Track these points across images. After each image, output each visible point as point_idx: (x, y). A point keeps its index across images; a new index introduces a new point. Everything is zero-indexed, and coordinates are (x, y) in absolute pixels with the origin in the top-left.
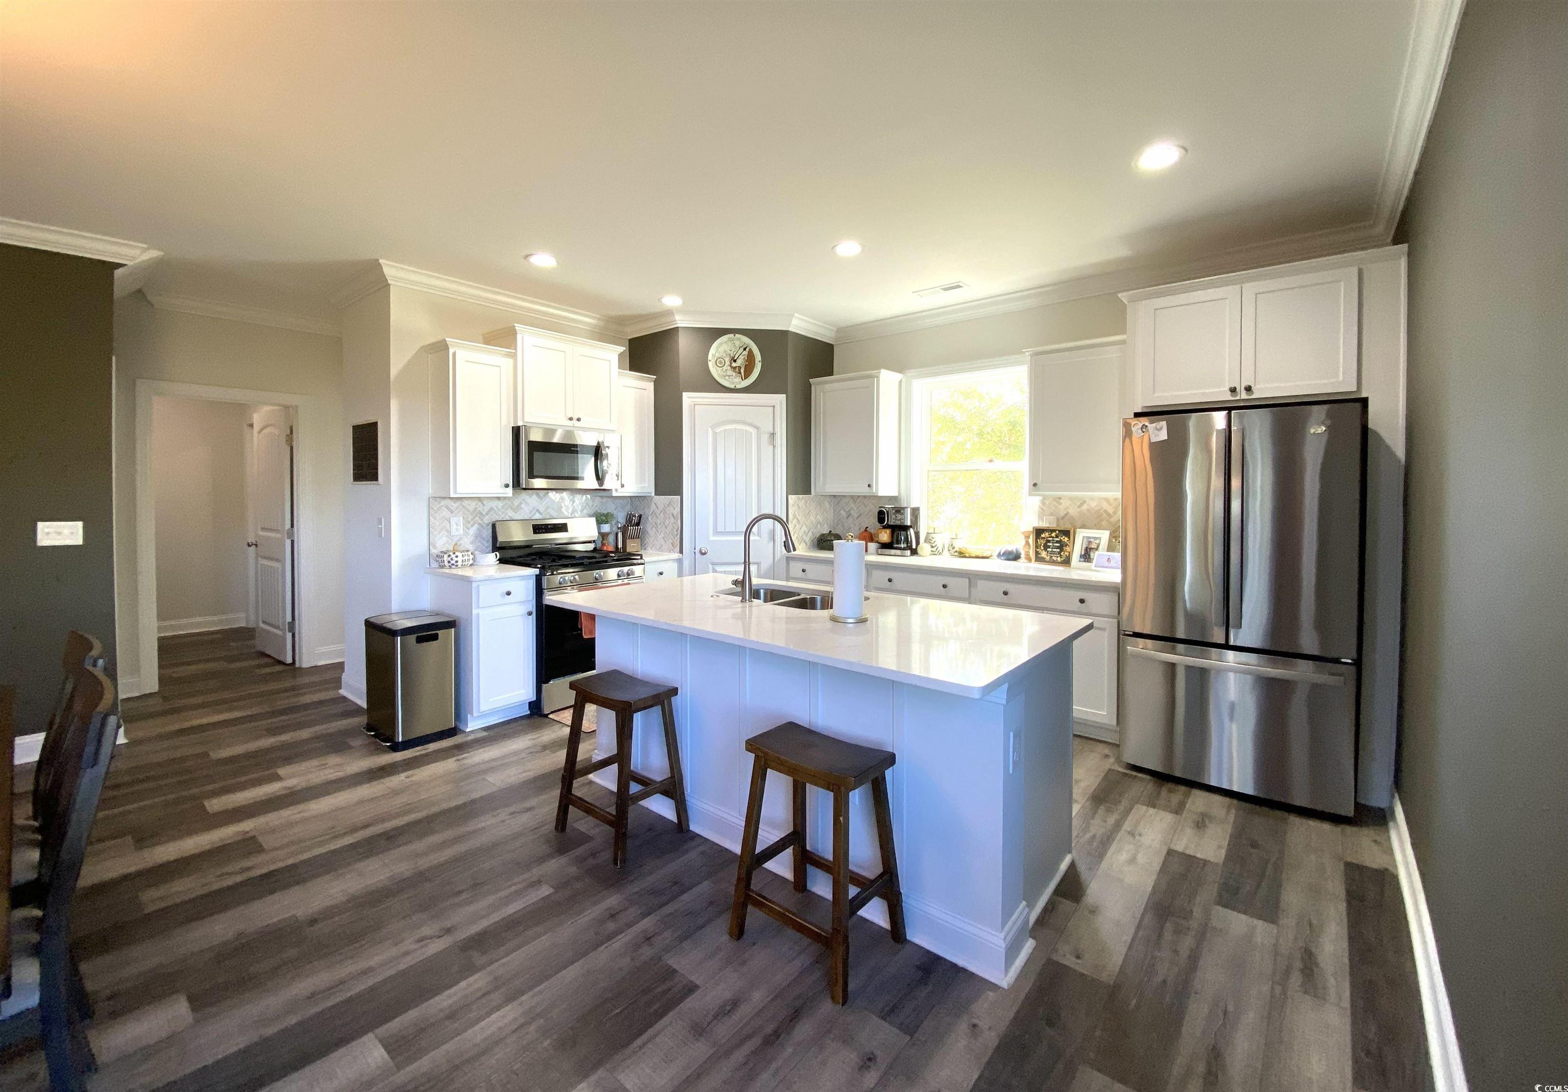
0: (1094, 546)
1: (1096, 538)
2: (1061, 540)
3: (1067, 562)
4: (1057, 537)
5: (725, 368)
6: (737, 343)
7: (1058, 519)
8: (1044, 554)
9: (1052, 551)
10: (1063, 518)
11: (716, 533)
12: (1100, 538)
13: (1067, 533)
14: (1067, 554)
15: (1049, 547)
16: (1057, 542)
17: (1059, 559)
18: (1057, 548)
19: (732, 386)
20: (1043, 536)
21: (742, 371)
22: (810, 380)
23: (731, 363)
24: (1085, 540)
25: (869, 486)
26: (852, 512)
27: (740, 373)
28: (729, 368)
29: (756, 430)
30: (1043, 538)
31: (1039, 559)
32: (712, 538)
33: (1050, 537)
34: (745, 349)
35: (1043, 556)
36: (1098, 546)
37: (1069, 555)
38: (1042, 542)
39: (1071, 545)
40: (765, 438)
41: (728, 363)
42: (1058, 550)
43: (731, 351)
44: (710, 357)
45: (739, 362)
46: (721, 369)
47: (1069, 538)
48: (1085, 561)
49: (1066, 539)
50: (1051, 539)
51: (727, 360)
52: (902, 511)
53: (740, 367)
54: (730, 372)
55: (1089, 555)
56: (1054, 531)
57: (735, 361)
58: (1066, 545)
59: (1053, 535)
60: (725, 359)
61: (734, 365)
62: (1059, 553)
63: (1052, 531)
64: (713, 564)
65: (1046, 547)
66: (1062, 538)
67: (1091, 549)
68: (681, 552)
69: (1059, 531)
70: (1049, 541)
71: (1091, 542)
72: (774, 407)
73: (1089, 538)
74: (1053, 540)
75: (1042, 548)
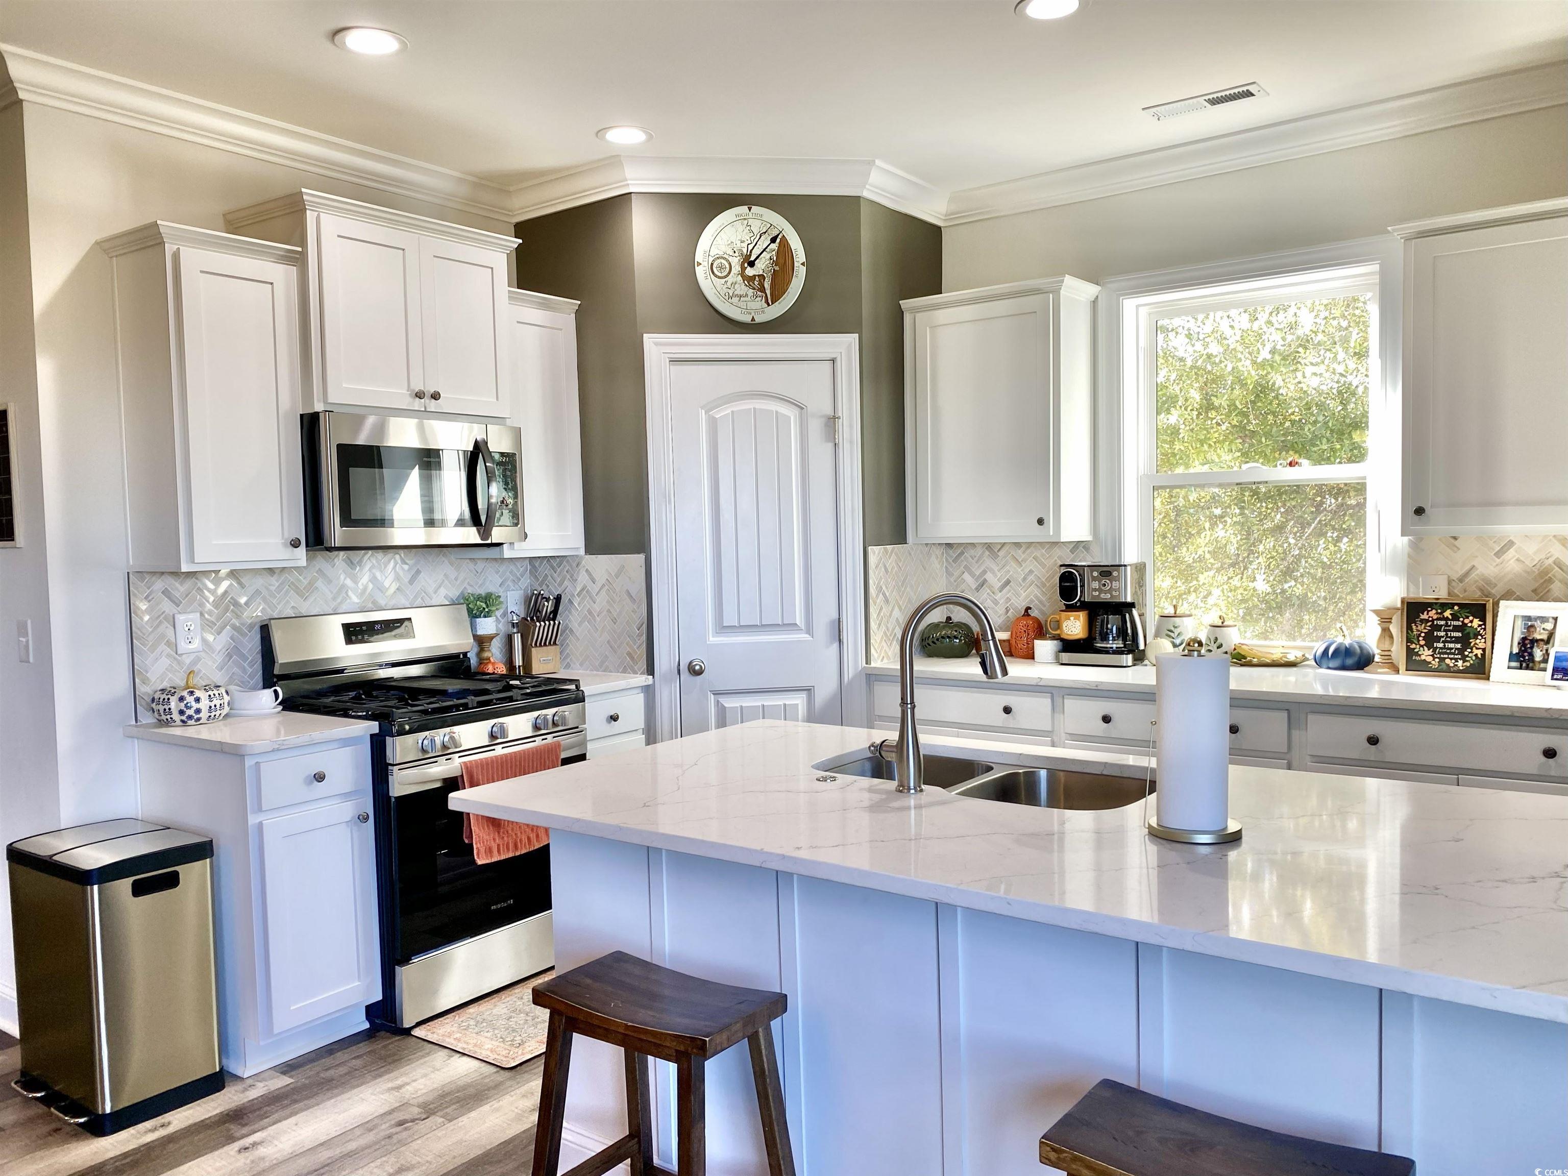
0: (1540, 635)
1: (1544, 619)
2: (1465, 625)
3: (1480, 670)
4: (1455, 617)
5: (730, 279)
6: (757, 226)
7: (1450, 582)
8: (1426, 654)
9: (1444, 648)
10: (1461, 580)
11: (722, 628)
12: (1556, 619)
13: (1479, 610)
14: (1479, 652)
15: (1438, 639)
16: (1456, 628)
17: (1460, 663)
18: (1457, 640)
19: (747, 319)
20: (1424, 616)
21: (767, 285)
22: (900, 302)
23: (743, 269)
24: (1519, 623)
25: (1040, 522)
26: (989, 576)
27: (762, 289)
28: (740, 277)
29: (796, 411)
30: (1422, 621)
31: (1414, 664)
32: (713, 639)
33: (1438, 619)
34: (773, 240)
35: (1423, 657)
36: (1551, 635)
37: (1483, 655)
38: (1423, 629)
39: (1488, 634)
40: (816, 427)
41: (736, 269)
42: (1459, 646)
43: (742, 242)
44: (699, 257)
45: (761, 266)
46: (723, 281)
47: (1483, 619)
48: (1521, 668)
49: (1476, 622)
50: (1443, 623)
51: (736, 262)
52: (1115, 574)
53: (762, 277)
54: (742, 289)
55: (1531, 655)
56: (1449, 606)
57: (752, 264)
58: (1476, 635)
59: (1447, 613)
60: (730, 259)
61: (750, 272)
62: (1461, 651)
63: (1444, 606)
64: (716, 693)
65: (1430, 639)
66: (1466, 621)
67: (1534, 642)
68: (651, 671)
69: (1461, 606)
70: (1439, 628)
71: (1532, 626)
72: (833, 360)
73: (1529, 618)
74: (1447, 625)
75: (1422, 643)
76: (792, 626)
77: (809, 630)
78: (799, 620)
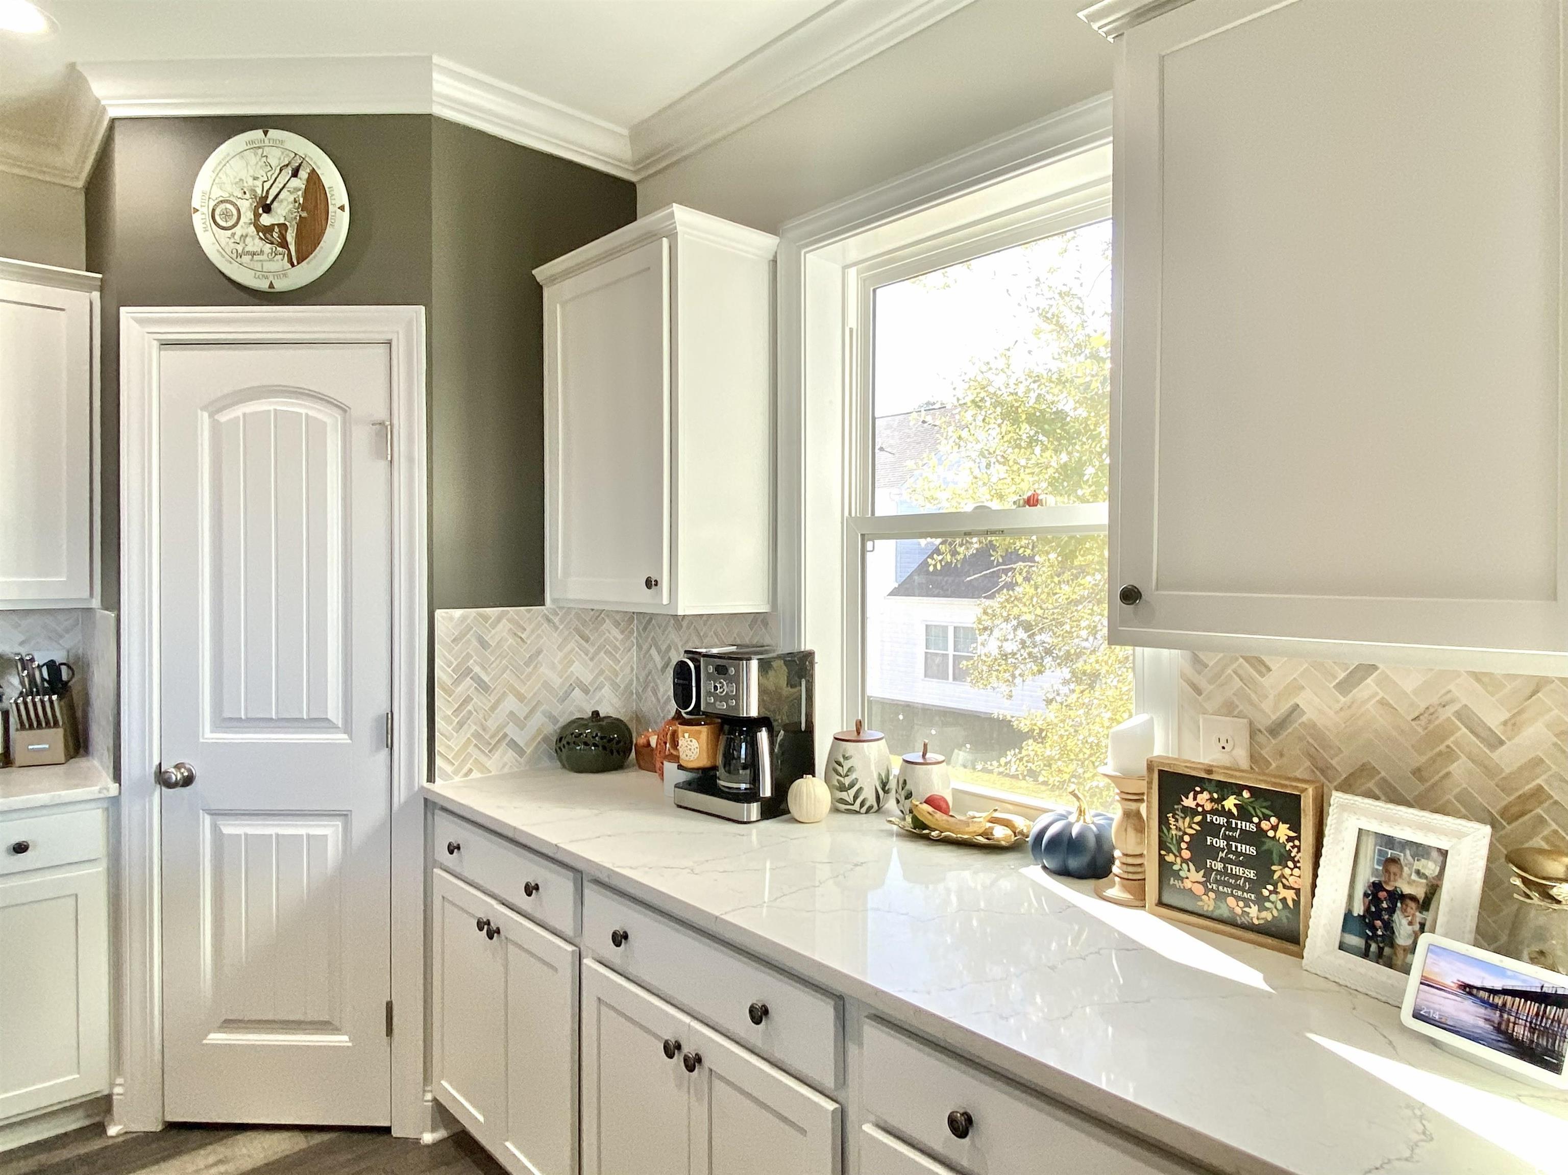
0: (1409, 885)
1: (1420, 851)
2: (1261, 832)
3: (1288, 932)
4: (1245, 815)
5: (238, 230)
6: (276, 158)
7: (1253, 732)
8: (1192, 877)
9: (1224, 872)
10: (1275, 730)
11: (223, 722)
12: (1444, 854)
13: (1285, 806)
14: (1290, 895)
15: (1213, 852)
16: (1246, 838)
17: (1253, 910)
18: (1247, 862)
19: (263, 285)
20: (1189, 802)
21: (291, 237)
23: (257, 216)
24: (1369, 849)
25: (649, 583)
27: (284, 244)
28: (252, 228)
29: (336, 416)
30: (1188, 812)
31: (1173, 895)
32: (209, 735)
33: (1213, 812)
34: (295, 174)
35: (1188, 884)
36: (1433, 890)
37: (1297, 903)
38: (1186, 827)
39: (1305, 857)
40: (362, 437)
41: (248, 216)
42: (1251, 874)
43: (255, 179)
44: (195, 203)
45: (282, 212)
46: (230, 233)
47: (1296, 826)
48: (1365, 954)
49: (1284, 831)
50: (1222, 820)
51: (246, 207)
52: (732, 671)
53: (283, 227)
54: (255, 243)
55: (1388, 926)
56: (1237, 789)
57: (267, 209)
58: (1286, 858)
59: (1230, 803)
60: (239, 202)
61: (266, 220)
62: (1255, 887)
63: (1224, 789)
64: (214, 813)
65: (1200, 851)
66: (1265, 825)
67: (1397, 897)
68: (117, 777)
69: (1255, 792)
70: (1212, 830)
71: (1394, 861)
72: (389, 343)
73: (1388, 841)
74: (1229, 827)
75: (1186, 854)
76: (321, 723)
77: (347, 728)
78: (334, 713)
